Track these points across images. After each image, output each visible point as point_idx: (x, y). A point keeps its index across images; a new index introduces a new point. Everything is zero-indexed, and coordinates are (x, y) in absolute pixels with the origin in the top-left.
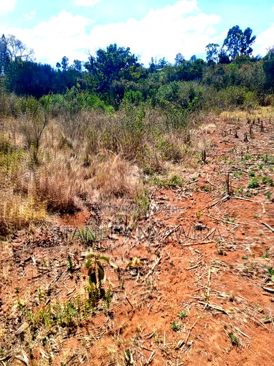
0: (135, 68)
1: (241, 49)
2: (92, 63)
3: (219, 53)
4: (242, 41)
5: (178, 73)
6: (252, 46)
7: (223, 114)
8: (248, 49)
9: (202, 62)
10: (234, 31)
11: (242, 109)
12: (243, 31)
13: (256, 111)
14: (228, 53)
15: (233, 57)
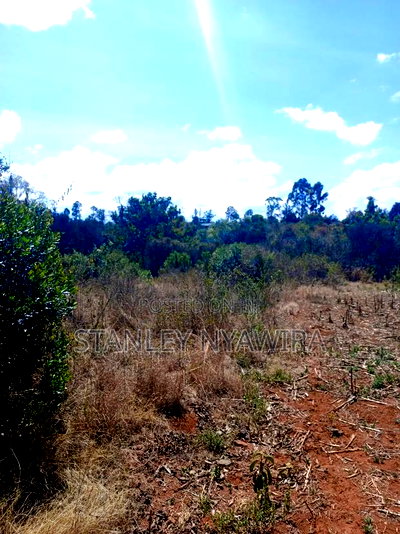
0: (178, 223)
1: (310, 206)
2: (121, 213)
3: (283, 209)
4: (311, 197)
5: (233, 232)
6: (324, 203)
7: (301, 289)
8: (319, 207)
9: (261, 218)
10: (302, 184)
11: (326, 284)
12: (312, 185)
13: (344, 288)
14: (294, 210)
15: (301, 214)
